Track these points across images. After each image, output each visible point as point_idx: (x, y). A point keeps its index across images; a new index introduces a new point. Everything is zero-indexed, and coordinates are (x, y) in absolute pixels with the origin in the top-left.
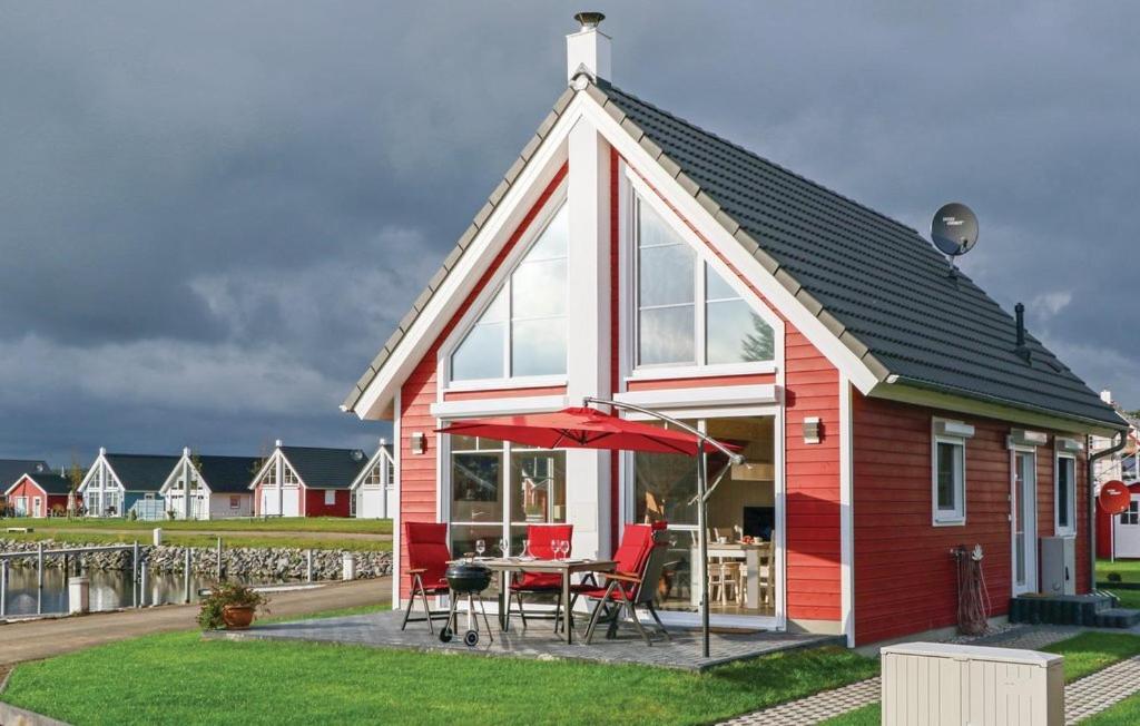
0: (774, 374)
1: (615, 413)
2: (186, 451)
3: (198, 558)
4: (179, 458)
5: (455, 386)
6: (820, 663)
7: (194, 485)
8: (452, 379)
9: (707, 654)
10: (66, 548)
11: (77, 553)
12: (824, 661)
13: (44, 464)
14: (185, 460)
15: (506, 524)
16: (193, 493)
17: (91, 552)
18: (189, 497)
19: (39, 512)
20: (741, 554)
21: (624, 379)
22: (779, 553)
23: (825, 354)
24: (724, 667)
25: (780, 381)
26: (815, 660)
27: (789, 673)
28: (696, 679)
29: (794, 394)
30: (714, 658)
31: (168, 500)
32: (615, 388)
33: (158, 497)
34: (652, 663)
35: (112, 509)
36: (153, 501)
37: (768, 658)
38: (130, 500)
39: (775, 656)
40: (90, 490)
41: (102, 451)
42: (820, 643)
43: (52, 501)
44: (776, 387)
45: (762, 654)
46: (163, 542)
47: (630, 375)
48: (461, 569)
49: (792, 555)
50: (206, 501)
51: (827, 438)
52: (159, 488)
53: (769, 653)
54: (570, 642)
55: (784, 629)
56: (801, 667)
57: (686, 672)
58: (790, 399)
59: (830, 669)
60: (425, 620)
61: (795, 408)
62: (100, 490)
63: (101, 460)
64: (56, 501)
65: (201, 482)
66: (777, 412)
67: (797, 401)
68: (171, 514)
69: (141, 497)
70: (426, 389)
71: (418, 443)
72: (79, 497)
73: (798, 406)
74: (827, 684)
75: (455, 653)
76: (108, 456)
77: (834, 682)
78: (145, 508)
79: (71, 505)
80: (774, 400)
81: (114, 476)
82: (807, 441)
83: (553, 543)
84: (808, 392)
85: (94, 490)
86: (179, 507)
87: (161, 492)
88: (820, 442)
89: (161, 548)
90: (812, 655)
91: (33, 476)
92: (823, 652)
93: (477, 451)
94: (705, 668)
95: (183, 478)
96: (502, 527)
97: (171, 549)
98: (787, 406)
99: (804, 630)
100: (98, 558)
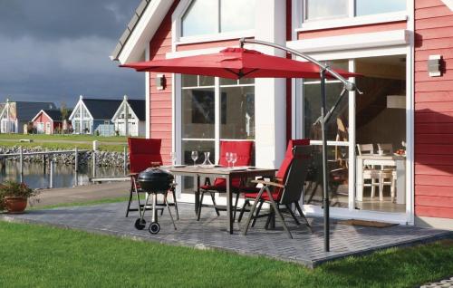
0: (405, 21)
1: (289, 56)
2: (125, 97)
3: (116, 158)
4: (121, 101)
5: (184, 40)
6: (431, 256)
7: (129, 116)
8: (182, 36)
9: (327, 249)
10: (47, 151)
11: (52, 154)
12: (435, 255)
13: (53, 105)
14: (125, 103)
15: (217, 140)
16: (129, 120)
17: (60, 154)
18: (127, 123)
19: (49, 130)
20: (392, 163)
21: (295, 30)
22: (409, 164)
23: (445, 3)
24: (337, 262)
25: (410, 26)
26: (426, 254)
27: (398, 266)
28: (309, 273)
29: (421, 37)
30: (332, 254)
31: (116, 125)
32: (289, 38)
33: (111, 123)
34: (276, 257)
35: (86, 130)
36: (107, 126)
37: (382, 253)
38: (96, 124)
39: (388, 251)
40: (75, 119)
41: (81, 97)
42: (436, 238)
43: (56, 125)
44: (406, 31)
45: (378, 249)
46: (98, 149)
47: (299, 27)
48: (148, 174)
49: (418, 166)
50: (137, 125)
51: (447, 72)
52: (111, 118)
53: (384, 248)
54: (231, 232)
55: (412, 224)
56: (411, 261)
57: (301, 266)
58: (418, 41)
59: (438, 262)
60: (137, 210)
61: (422, 48)
62: (80, 119)
63: (81, 102)
64: (57, 125)
65: (133, 115)
66: (407, 51)
67: (424, 43)
68: (117, 132)
69: (102, 123)
70: (165, 43)
71: (160, 82)
72: (70, 123)
73: (425, 46)
74: (431, 277)
75: (140, 239)
76: (84, 100)
77: (439, 275)
78: (104, 129)
79: (65, 127)
80: (405, 42)
81: (88, 111)
82: (431, 74)
83: (227, 154)
84: (433, 35)
85: (78, 119)
86: (122, 128)
87: (112, 120)
88: (442, 75)
89: (97, 152)
90: (425, 249)
91: (46, 112)
92: (437, 246)
93: (198, 87)
94: (319, 263)
95: (124, 112)
96: (214, 142)
97: (102, 153)
98: (415, 47)
99: (428, 225)
100: (63, 157)
